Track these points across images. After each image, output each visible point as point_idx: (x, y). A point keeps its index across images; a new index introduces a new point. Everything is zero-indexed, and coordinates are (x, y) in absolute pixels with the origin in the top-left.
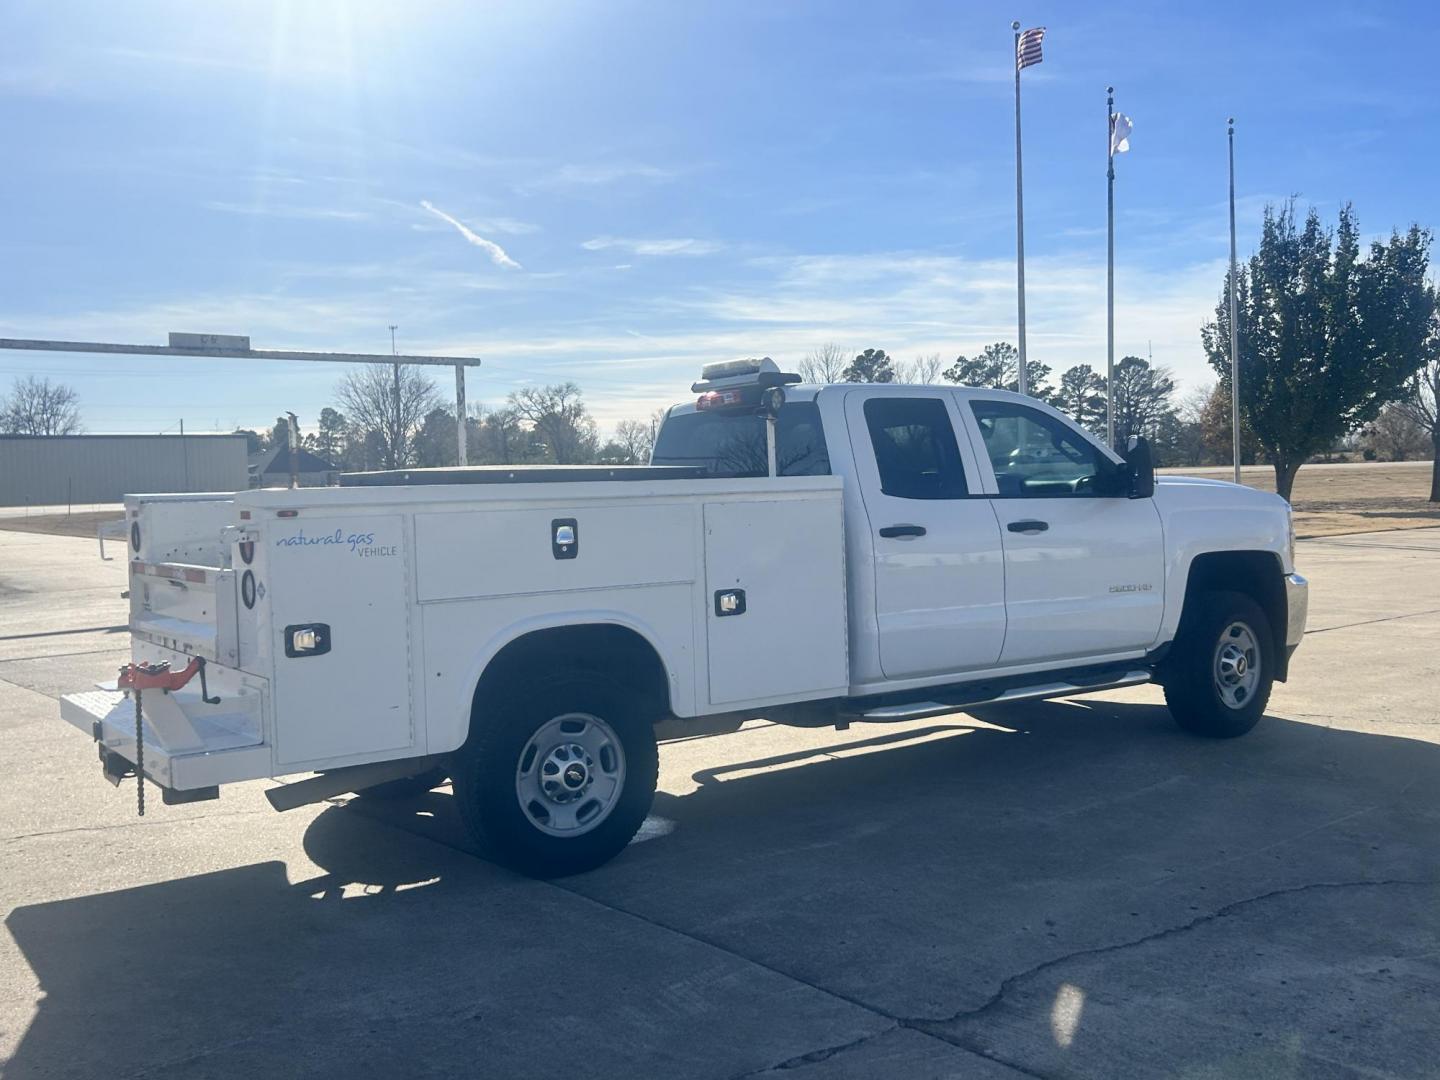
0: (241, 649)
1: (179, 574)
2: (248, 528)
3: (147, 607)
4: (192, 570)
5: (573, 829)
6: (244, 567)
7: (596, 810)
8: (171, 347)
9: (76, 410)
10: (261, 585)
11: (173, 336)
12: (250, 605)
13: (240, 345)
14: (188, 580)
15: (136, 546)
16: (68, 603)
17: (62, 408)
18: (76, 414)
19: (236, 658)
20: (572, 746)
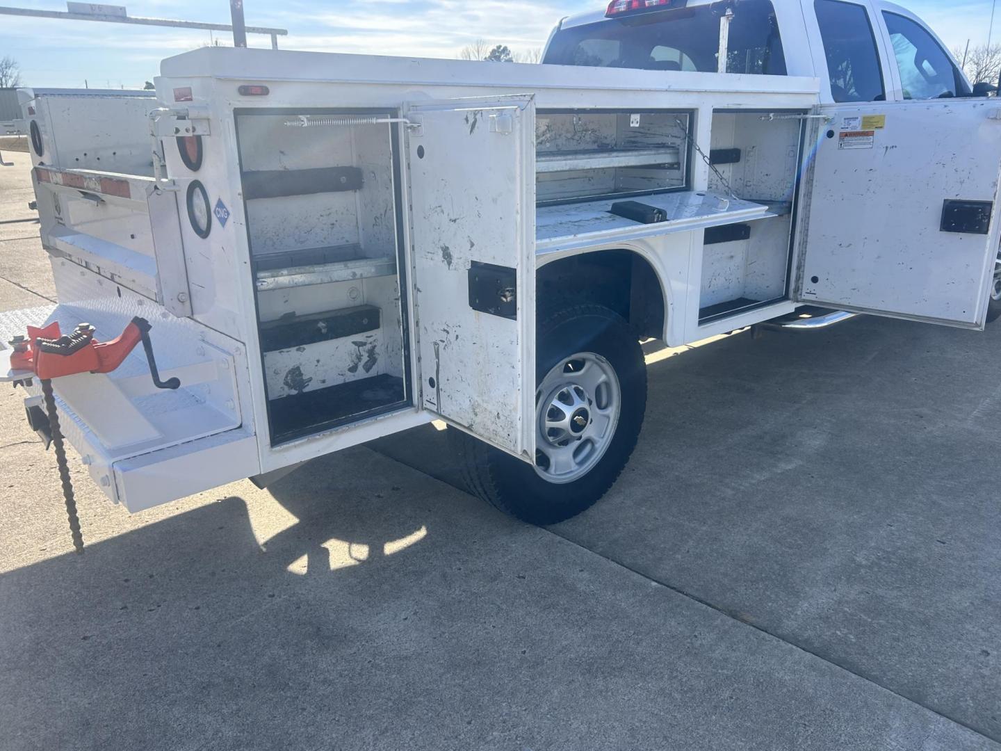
0: (193, 292)
1: (92, 185)
2: (192, 114)
3: (60, 222)
4: (110, 179)
5: (571, 472)
6: (188, 176)
7: (588, 447)
8: (69, 13)
9: (18, 73)
10: (220, 204)
11: (69, 5)
12: (204, 233)
13: (120, 13)
14: (104, 192)
15: (39, 150)
16: (18, 198)
17: (9, 72)
18: (18, 75)
19: (188, 303)
20: (573, 386)
